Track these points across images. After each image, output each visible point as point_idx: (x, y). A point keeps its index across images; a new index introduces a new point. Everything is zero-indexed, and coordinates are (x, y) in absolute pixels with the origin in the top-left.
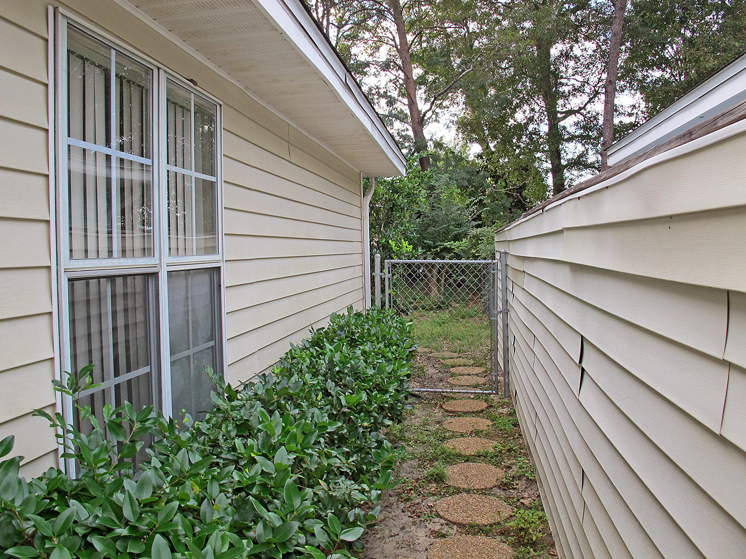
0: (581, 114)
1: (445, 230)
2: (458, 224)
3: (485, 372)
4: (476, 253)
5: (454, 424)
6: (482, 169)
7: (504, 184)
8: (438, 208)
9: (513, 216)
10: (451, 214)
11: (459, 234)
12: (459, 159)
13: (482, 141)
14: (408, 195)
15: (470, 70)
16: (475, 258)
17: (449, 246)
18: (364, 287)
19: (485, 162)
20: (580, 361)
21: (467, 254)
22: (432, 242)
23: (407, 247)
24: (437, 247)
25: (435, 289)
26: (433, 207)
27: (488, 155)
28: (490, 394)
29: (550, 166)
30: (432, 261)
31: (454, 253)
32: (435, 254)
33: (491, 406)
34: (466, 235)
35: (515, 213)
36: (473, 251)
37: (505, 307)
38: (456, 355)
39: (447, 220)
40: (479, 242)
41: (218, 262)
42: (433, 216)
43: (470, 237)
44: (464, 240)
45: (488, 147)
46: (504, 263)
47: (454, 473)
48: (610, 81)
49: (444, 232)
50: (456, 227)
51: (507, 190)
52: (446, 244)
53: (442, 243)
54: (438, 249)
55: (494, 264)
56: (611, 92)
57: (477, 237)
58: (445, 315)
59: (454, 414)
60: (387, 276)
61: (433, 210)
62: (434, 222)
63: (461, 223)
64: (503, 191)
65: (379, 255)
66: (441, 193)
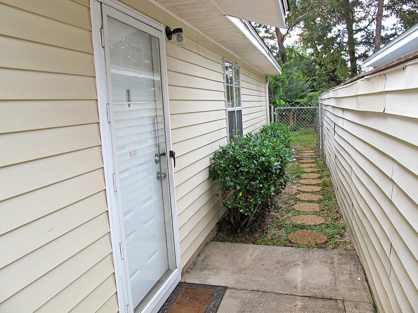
0: (365, 31)
1: (296, 94)
2: (302, 91)
3: (315, 152)
4: (311, 104)
5: (303, 166)
6: (314, 61)
7: (325, 69)
8: (292, 83)
9: (330, 85)
10: (299, 86)
11: (303, 95)
12: (302, 57)
13: (314, 47)
14: (282, 82)
15: (306, 14)
16: (310, 106)
17: (298, 101)
18: (267, 119)
19: (315, 58)
20: (334, 129)
21: (306, 104)
22: (290, 100)
23: (283, 102)
24: (293, 101)
25: (292, 122)
26: (290, 83)
27: (316, 54)
28: (317, 158)
29: (349, 58)
30: (290, 108)
31: (301, 104)
32: (292, 105)
33: (317, 161)
34: (306, 96)
35: (331, 83)
36: (310, 103)
37: (322, 124)
38: (303, 147)
39: (297, 89)
40: (312, 99)
41: (241, 108)
42: (290, 87)
43: (308, 97)
44: (305, 98)
45: (317, 49)
46: (321, 108)
47: (304, 176)
48: (379, 15)
49: (295, 95)
50: (301, 92)
51: (326, 72)
52: (297, 100)
53: (295, 100)
54: (293, 103)
55: (317, 108)
56: (379, 21)
57: (311, 97)
58: (297, 133)
59: (303, 163)
60: (276, 113)
61: (290, 84)
62: (290, 90)
63: (304, 90)
64: (324, 72)
65: (273, 106)
66: (294, 76)
